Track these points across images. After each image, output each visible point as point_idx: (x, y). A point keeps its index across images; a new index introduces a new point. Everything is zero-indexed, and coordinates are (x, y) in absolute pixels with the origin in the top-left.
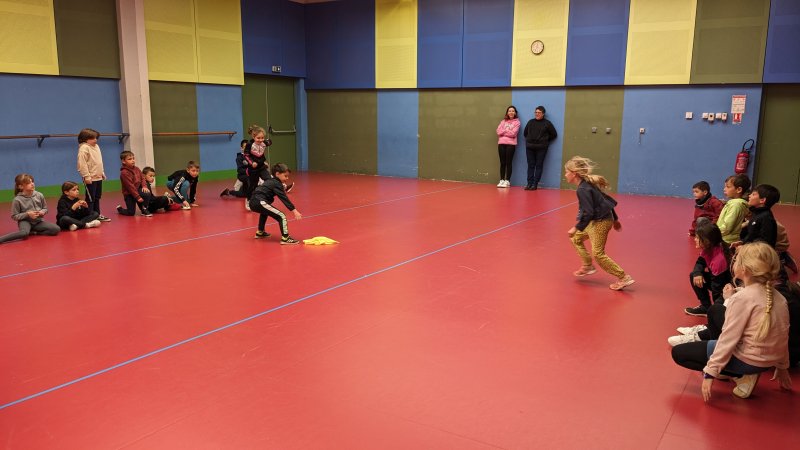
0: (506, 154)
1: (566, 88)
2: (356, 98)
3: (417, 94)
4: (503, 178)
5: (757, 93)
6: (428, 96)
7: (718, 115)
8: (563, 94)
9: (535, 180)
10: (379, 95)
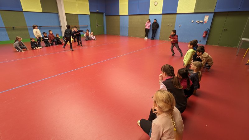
0: (147, 31)
1: (162, 14)
2: (115, 17)
3: (128, 16)
4: (146, 37)
5: (212, 15)
6: (131, 17)
7: (200, 21)
8: (162, 15)
9: (153, 37)
10: (120, 16)
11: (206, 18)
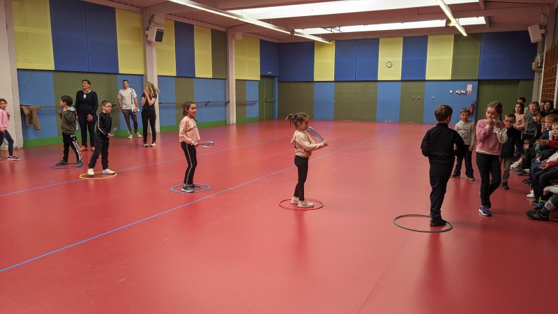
1: (402, 81)
2: (303, 85)
3: (334, 83)
5: (477, 83)
6: (339, 85)
7: (462, 92)
11: (470, 87)
